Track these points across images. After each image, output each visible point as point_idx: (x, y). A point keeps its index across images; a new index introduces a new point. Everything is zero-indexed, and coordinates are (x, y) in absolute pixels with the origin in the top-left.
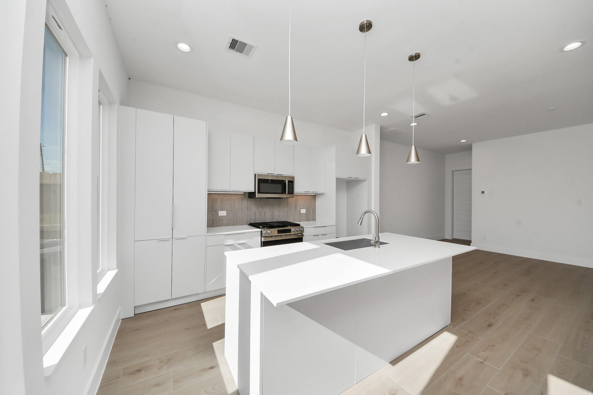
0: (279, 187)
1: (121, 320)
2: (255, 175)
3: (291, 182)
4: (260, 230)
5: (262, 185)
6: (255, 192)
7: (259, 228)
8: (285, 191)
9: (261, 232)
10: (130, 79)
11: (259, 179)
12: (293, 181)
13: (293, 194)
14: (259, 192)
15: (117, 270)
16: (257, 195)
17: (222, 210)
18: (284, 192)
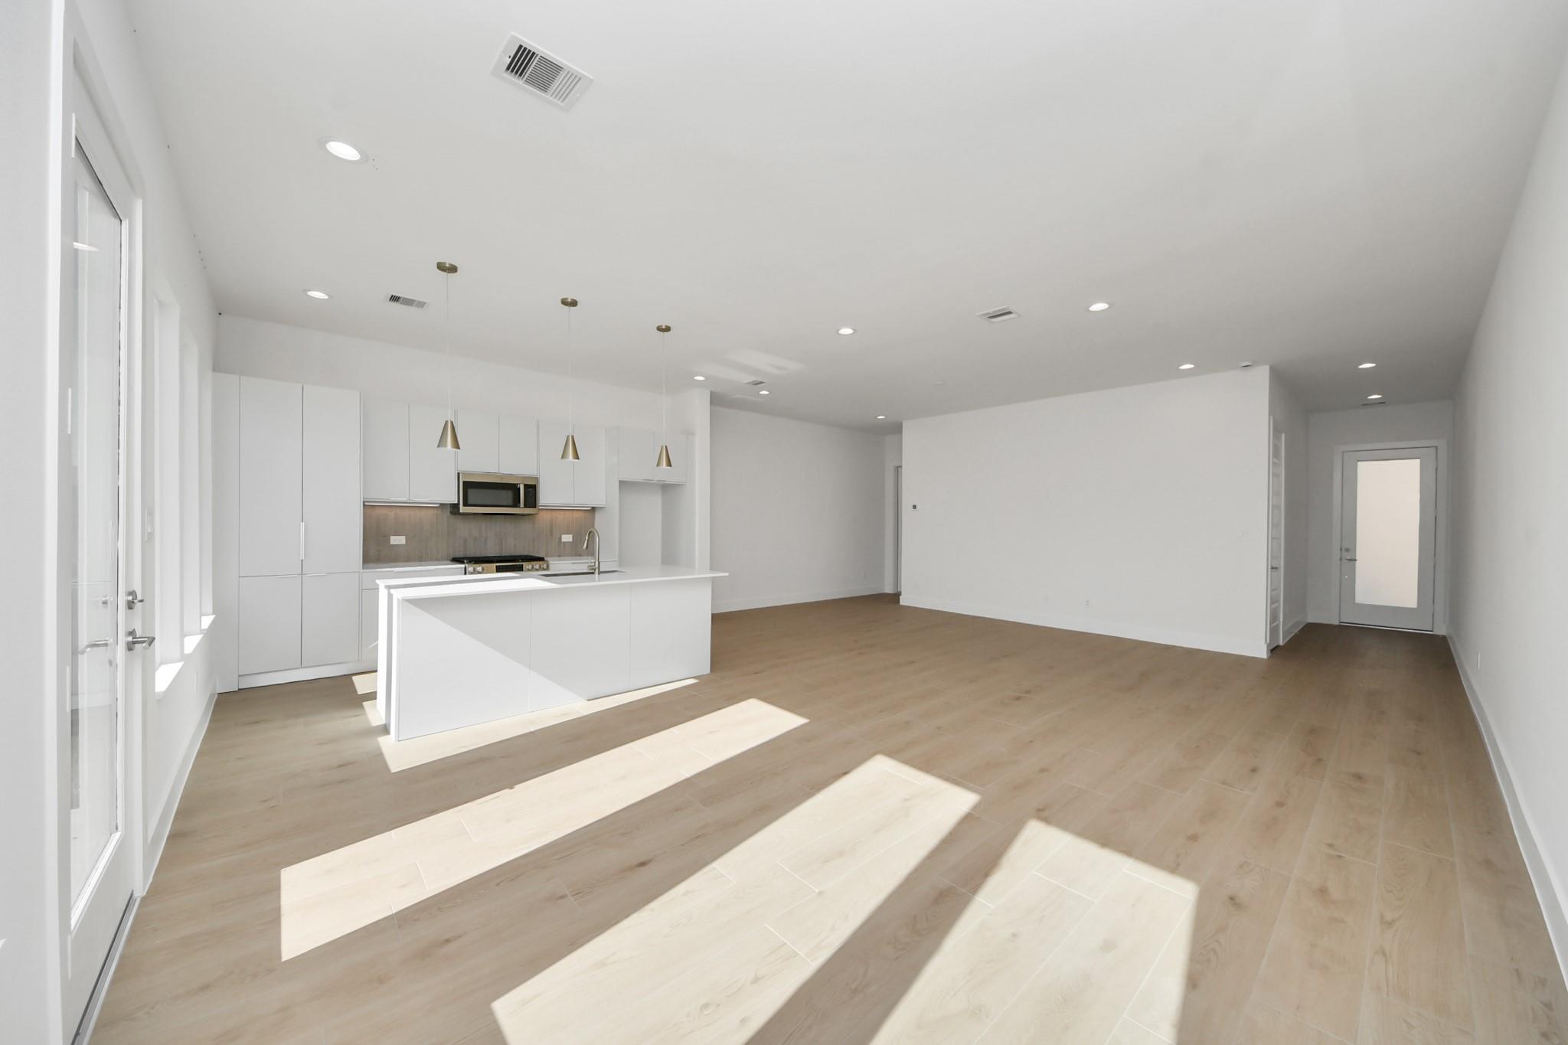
0: (508, 496)
1: (216, 696)
2: (459, 474)
3: (532, 490)
4: (463, 566)
5: (471, 492)
6: (458, 504)
7: (463, 563)
8: (519, 502)
9: (465, 568)
10: (220, 314)
11: (464, 482)
12: (535, 486)
13: (535, 507)
14: (466, 504)
15: (214, 616)
16: (462, 509)
17: (396, 534)
18: (516, 504)
